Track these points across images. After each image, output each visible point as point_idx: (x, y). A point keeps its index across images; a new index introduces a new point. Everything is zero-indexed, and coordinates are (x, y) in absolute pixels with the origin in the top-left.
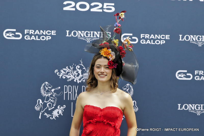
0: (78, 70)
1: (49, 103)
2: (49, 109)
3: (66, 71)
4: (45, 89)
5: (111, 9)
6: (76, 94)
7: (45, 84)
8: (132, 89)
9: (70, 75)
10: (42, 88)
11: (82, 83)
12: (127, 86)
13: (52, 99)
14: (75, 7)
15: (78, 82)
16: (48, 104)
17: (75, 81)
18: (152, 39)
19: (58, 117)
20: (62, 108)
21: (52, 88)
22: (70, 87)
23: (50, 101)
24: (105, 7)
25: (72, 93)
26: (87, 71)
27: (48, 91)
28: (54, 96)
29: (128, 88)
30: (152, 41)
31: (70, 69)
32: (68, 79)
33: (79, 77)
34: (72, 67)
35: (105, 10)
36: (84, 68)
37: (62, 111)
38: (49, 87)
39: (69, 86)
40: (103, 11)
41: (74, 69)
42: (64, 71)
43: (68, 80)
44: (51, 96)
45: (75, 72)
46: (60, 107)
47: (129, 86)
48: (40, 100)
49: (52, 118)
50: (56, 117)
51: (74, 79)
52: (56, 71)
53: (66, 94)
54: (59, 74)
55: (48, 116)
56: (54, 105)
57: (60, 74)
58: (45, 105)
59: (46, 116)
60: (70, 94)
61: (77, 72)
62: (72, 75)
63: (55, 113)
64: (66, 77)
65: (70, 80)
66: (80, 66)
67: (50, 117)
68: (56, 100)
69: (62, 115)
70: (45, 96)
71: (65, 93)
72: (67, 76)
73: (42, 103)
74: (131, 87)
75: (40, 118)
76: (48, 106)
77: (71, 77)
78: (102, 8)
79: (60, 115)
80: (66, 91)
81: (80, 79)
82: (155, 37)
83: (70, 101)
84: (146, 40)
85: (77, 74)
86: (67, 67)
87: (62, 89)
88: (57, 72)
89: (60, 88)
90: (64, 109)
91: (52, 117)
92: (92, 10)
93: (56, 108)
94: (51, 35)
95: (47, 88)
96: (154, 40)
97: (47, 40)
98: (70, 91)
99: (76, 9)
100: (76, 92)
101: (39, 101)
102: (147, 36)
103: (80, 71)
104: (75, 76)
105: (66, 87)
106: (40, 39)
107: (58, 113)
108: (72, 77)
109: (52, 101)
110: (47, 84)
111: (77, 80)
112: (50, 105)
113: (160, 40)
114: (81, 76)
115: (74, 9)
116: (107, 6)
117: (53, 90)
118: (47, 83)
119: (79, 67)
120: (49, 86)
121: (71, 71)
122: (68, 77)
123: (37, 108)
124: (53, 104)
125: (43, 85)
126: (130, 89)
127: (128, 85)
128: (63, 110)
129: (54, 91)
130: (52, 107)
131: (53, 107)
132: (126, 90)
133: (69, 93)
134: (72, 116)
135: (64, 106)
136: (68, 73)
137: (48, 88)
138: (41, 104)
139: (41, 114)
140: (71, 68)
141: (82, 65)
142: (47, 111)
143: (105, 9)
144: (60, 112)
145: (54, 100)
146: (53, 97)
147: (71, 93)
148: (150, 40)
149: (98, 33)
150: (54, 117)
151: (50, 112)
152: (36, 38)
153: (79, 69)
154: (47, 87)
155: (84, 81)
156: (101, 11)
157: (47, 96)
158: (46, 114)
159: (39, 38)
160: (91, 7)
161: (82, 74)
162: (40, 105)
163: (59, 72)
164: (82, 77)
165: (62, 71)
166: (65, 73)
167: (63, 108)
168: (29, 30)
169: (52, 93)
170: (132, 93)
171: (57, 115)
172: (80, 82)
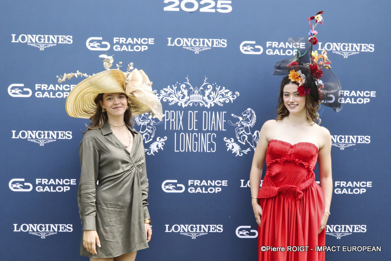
0: (183, 90)
1: (146, 134)
2: (146, 142)
3: (167, 92)
5: (226, 9)
6: (181, 122)
8: (255, 116)
9: (172, 97)
11: (188, 108)
12: (248, 111)
13: (149, 129)
14: (179, 6)
15: (184, 106)
16: (144, 135)
17: (179, 104)
18: (282, 48)
19: (157, 152)
20: (162, 140)
22: (173, 113)
23: (147, 131)
24: (219, 6)
25: (175, 120)
26: (195, 92)
27: (144, 118)
28: (152, 124)
29: (248, 114)
30: (281, 50)
31: (173, 89)
32: (170, 102)
33: (185, 100)
34: (175, 86)
35: (220, 11)
36: (192, 88)
37: (162, 144)
39: (171, 111)
40: (216, 11)
41: (179, 89)
42: (165, 92)
43: (170, 104)
44: (149, 124)
45: (179, 93)
46: (160, 139)
47: (251, 111)
49: (149, 153)
50: (155, 153)
51: (178, 102)
54: (158, 96)
56: (152, 137)
57: (160, 96)
60: (173, 122)
61: (182, 93)
62: (176, 96)
63: (154, 147)
64: (168, 100)
65: (173, 104)
66: (186, 85)
67: (147, 151)
68: (154, 130)
69: (162, 149)
70: (140, 125)
71: (166, 120)
72: (168, 98)
74: (253, 112)
76: (144, 137)
77: (173, 99)
78: (215, 7)
79: (160, 150)
81: (186, 103)
82: (285, 46)
83: (173, 131)
84: (274, 49)
85: (182, 95)
86: (169, 87)
88: (156, 94)
90: (164, 142)
91: (150, 151)
92: (202, 10)
93: (154, 140)
94: (147, 45)
95: (143, 115)
96: (284, 50)
97: (142, 51)
98: (173, 118)
99: (181, 9)
100: (181, 119)
102: (275, 44)
103: (186, 92)
104: (179, 98)
106: (133, 49)
107: (157, 146)
108: (176, 100)
109: (150, 131)
111: (181, 104)
112: (146, 136)
114: (187, 98)
115: (178, 10)
116: (222, 4)
119: (184, 86)
121: (173, 91)
122: (170, 99)
124: (151, 134)
126: (251, 115)
127: (249, 109)
128: (164, 144)
129: (152, 118)
130: (149, 140)
131: (151, 139)
132: (246, 116)
133: (171, 120)
134: (175, 151)
135: (165, 137)
136: (170, 94)
137: (145, 115)
140: (174, 88)
141: (189, 84)
143: (219, 8)
144: (160, 146)
145: (152, 129)
146: (151, 126)
147: (173, 120)
148: (279, 49)
149: (209, 41)
150: (152, 152)
151: (147, 146)
152: (128, 48)
153: (185, 89)
155: (191, 104)
156: (214, 11)
157: (143, 125)
160: (201, 6)
161: (189, 95)
163: (159, 92)
164: (189, 100)
165: (162, 92)
166: (166, 94)
167: (164, 140)
168: (120, 37)
169: (149, 121)
170: (254, 121)
171: (156, 150)
172: (186, 105)
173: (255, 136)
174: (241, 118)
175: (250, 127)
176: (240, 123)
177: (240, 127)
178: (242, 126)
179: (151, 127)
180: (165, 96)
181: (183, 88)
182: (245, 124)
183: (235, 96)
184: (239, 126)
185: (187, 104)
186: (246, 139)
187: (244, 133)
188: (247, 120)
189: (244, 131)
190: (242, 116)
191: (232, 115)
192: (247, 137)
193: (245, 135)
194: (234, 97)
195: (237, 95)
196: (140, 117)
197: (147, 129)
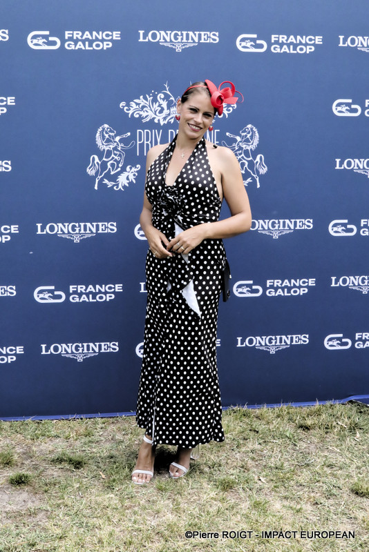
0: (161, 102)
1: (112, 162)
2: (112, 173)
3: (140, 104)
4: (103, 137)
7: (104, 129)
8: (257, 134)
9: (147, 111)
10: (98, 135)
11: (169, 126)
12: (248, 128)
13: (116, 155)
15: (162, 123)
16: (109, 164)
17: (156, 121)
18: (292, 43)
19: (127, 185)
20: (134, 169)
21: (116, 136)
22: (147, 133)
23: (113, 158)
25: (151, 142)
27: (108, 141)
28: (119, 149)
29: (249, 133)
30: (291, 47)
31: (147, 100)
32: (143, 118)
33: (163, 115)
34: (150, 97)
36: (172, 98)
37: (134, 175)
38: (110, 134)
39: (145, 131)
41: (155, 100)
42: (137, 104)
43: (144, 121)
44: (115, 149)
45: (156, 106)
46: (131, 168)
47: (252, 129)
48: (96, 157)
49: (117, 188)
50: (124, 187)
51: (154, 118)
52: (122, 104)
53: (142, 145)
54: (127, 110)
55: (110, 184)
56: (120, 165)
57: (130, 109)
58: (104, 165)
59: (106, 185)
60: (147, 145)
61: (160, 106)
62: (151, 110)
63: (123, 180)
64: (140, 115)
65: (148, 120)
66: (165, 94)
67: (114, 185)
68: (123, 157)
69: (134, 181)
70: (104, 150)
71: (138, 142)
72: (141, 113)
73: (100, 163)
74: (255, 129)
75: (96, 188)
76: (109, 167)
77: (148, 114)
79: (131, 183)
80: (140, 140)
81: (165, 119)
82: (296, 40)
84: (282, 45)
85: (160, 108)
86: (141, 97)
87: (133, 137)
88: (124, 107)
89: (129, 134)
90: (137, 172)
91: (117, 185)
93: (123, 170)
94: (111, 40)
95: (107, 136)
96: (295, 46)
97: (105, 48)
98: (147, 140)
100: (159, 140)
101: (94, 158)
102: (283, 38)
103: (164, 104)
104: (155, 112)
105: (140, 133)
106: (92, 46)
107: (128, 178)
108: (151, 115)
109: (117, 158)
110: (108, 128)
111: (159, 120)
112: (112, 165)
113: (306, 45)
117: (117, 139)
118: (106, 126)
119: (163, 96)
120: (111, 131)
121: (148, 103)
122: (144, 114)
123: (91, 172)
124: (118, 162)
125: (100, 129)
126: (253, 133)
127: (249, 126)
128: (137, 174)
129: (121, 141)
130: (116, 169)
131: (119, 169)
132: (246, 136)
133: (145, 142)
135: (138, 166)
136: (143, 107)
137: (109, 136)
138: (97, 163)
139: (97, 181)
140: (149, 99)
141: (168, 92)
142: (108, 176)
144: (132, 178)
145: (120, 155)
146: (118, 151)
147: (149, 142)
148: (288, 45)
149: (195, 35)
150: (120, 187)
151: (114, 178)
152: (85, 46)
153: (163, 99)
154: (107, 133)
155: (172, 121)
157: (108, 150)
158: (106, 181)
159: (90, 45)
161: (169, 108)
162: (95, 165)
163: (128, 105)
164: (169, 114)
165: (133, 104)
166: (137, 107)
167: (136, 170)
168: (73, 31)
169: (115, 144)
170: (256, 141)
171: (126, 183)
172: (166, 122)
173: (257, 162)
174: (238, 139)
175: (251, 150)
176: (238, 144)
177: (237, 150)
178: (240, 148)
179: (118, 153)
180: (136, 110)
181: (160, 98)
182: (244, 146)
183: (231, 109)
184: (237, 148)
185: (167, 120)
186: (246, 166)
187: (243, 157)
188: (247, 141)
189: (243, 155)
190: (240, 136)
191: (227, 134)
192: (247, 163)
193: (244, 161)
194: (229, 110)
195: (233, 107)
196: (104, 139)
197: (113, 155)
